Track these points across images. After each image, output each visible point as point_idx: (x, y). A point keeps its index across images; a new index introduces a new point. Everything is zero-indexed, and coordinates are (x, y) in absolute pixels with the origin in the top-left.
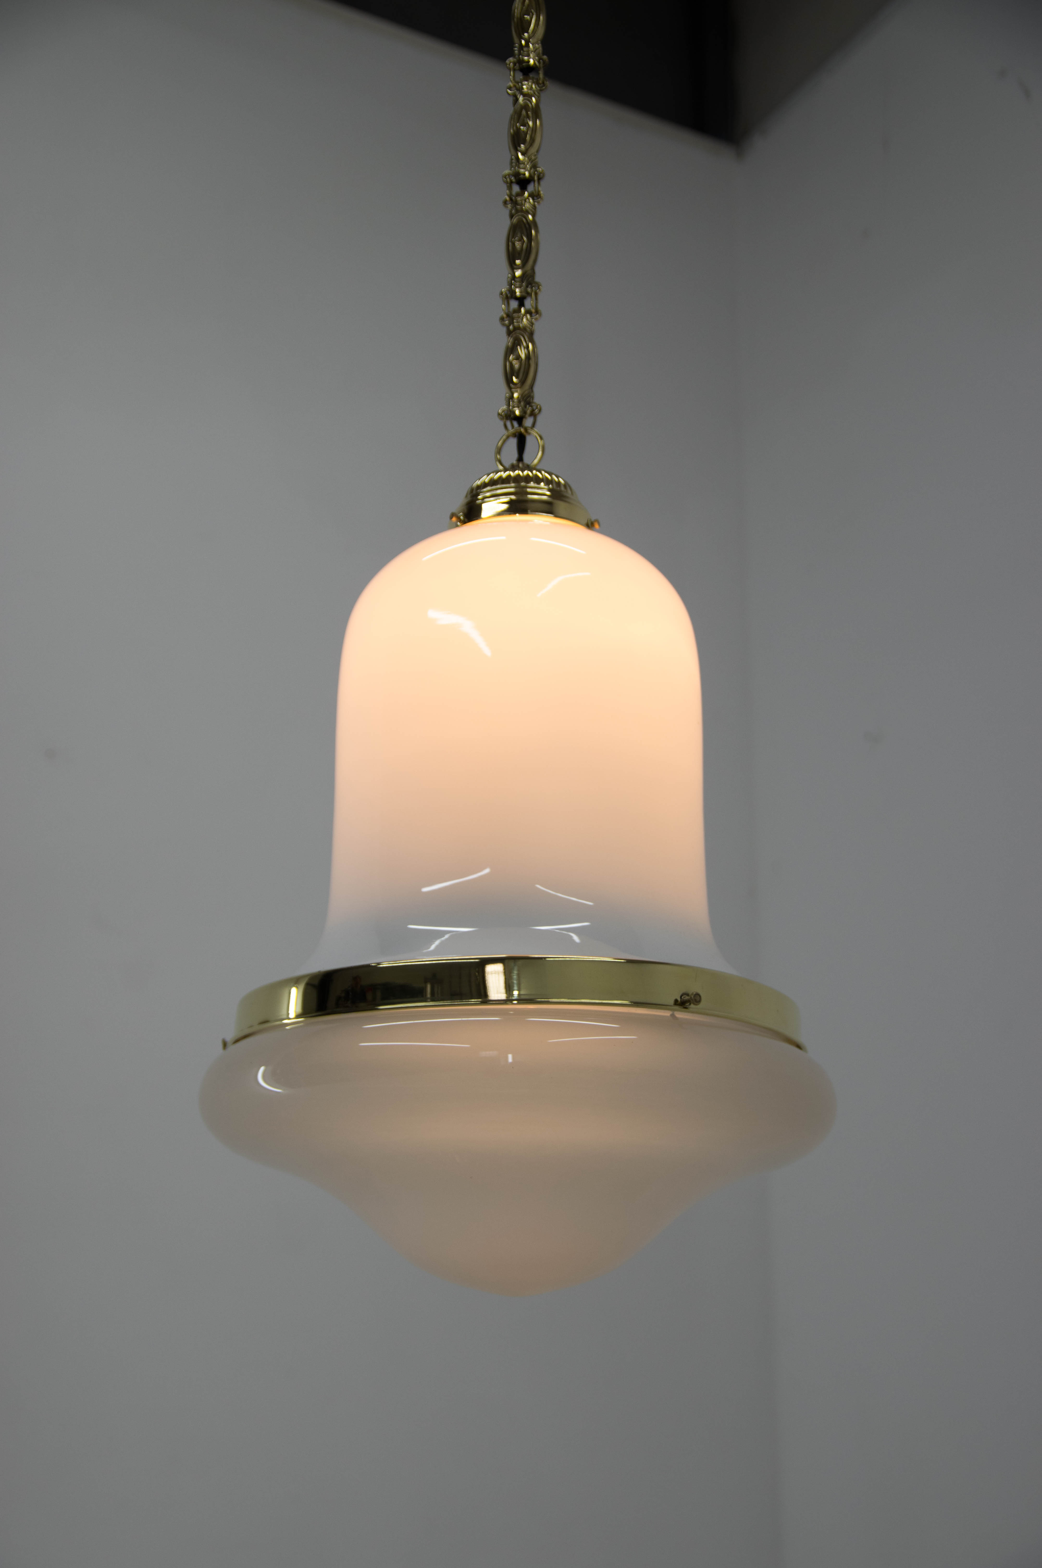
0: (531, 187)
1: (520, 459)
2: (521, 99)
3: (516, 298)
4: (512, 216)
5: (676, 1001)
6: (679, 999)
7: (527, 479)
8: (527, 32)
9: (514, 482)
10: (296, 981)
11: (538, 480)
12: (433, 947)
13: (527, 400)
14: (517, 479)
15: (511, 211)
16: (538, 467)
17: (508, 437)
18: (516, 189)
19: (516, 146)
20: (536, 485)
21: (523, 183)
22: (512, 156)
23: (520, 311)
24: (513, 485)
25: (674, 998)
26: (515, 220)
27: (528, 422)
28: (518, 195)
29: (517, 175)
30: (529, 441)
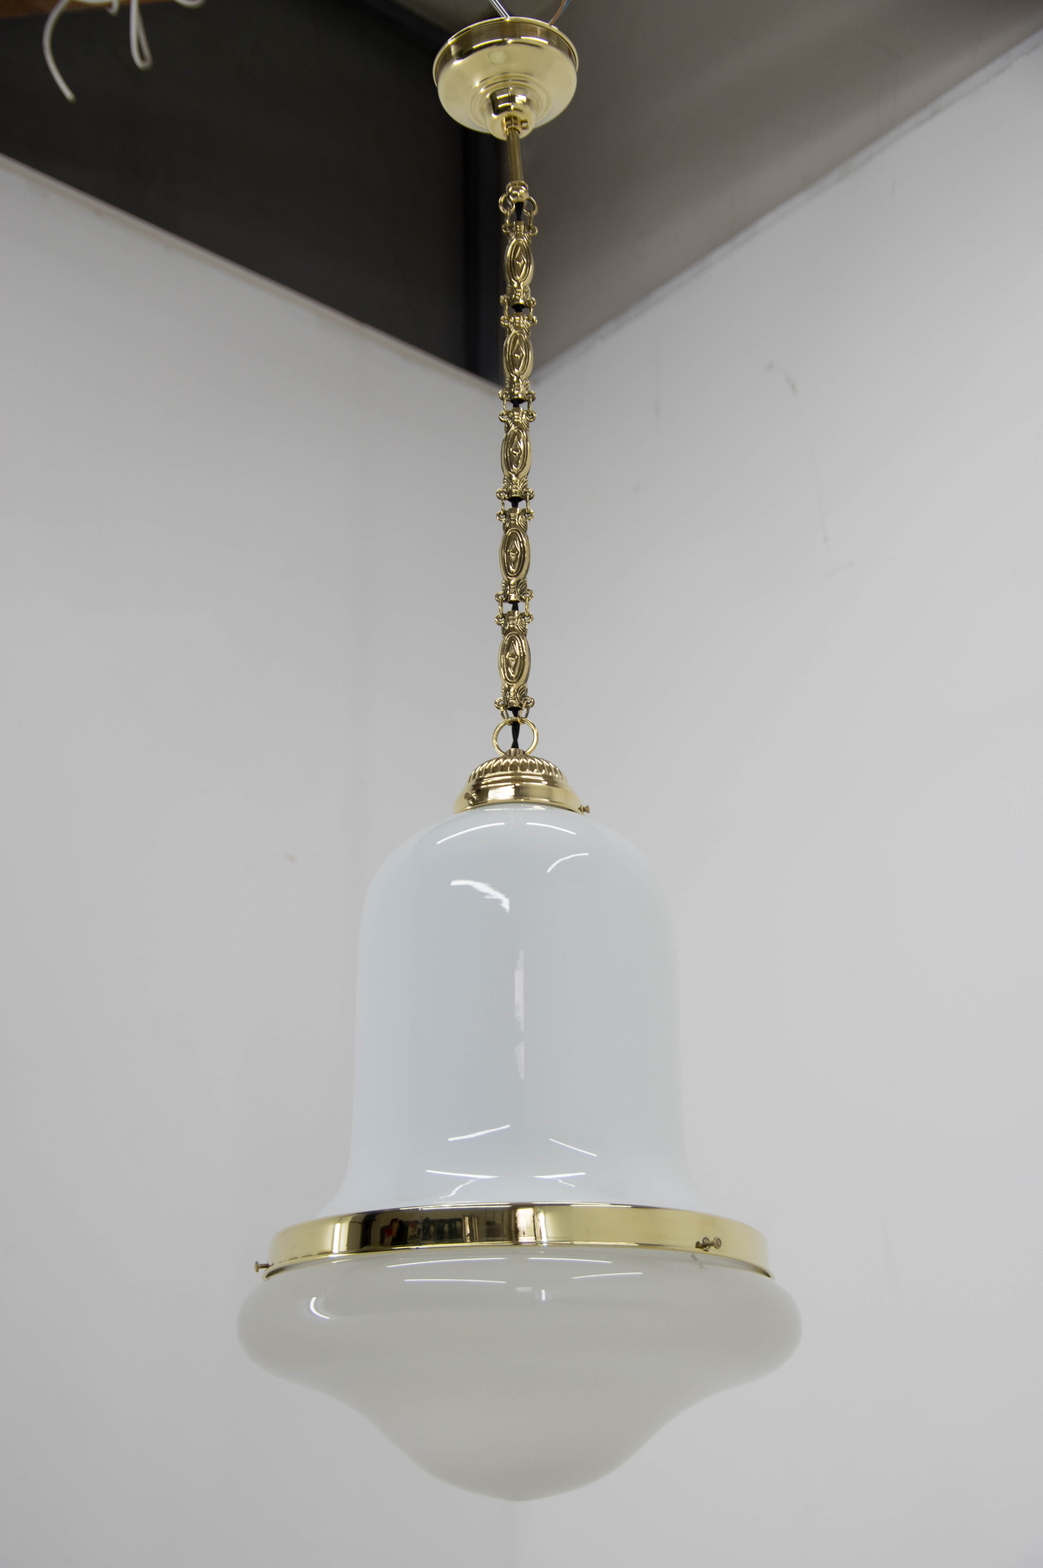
0: (522, 505)
1: (515, 745)
2: (513, 428)
3: (511, 602)
4: (506, 530)
5: (698, 1243)
6: (701, 1242)
7: (524, 767)
8: (518, 369)
9: (511, 770)
10: (340, 1219)
11: (532, 767)
12: (454, 1193)
13: (522, 693)
14: (514, 767)
15: (504, 525)
16: (531, 755)
17: (505, 724)
18: (508, 505)
19: (509, 468)
20: (530, 772)
21: (515, 501)
22: (505, 476)
23: (514, 615)
24: (509, 772)
25: (696, 1242)
26: (509, 533)
27: (522, 713)
28: (510, 511)
29: (509, 493)
30: (523, 728)
